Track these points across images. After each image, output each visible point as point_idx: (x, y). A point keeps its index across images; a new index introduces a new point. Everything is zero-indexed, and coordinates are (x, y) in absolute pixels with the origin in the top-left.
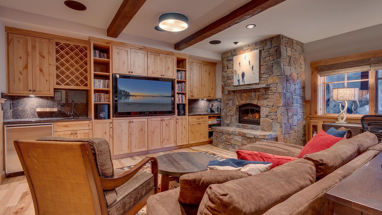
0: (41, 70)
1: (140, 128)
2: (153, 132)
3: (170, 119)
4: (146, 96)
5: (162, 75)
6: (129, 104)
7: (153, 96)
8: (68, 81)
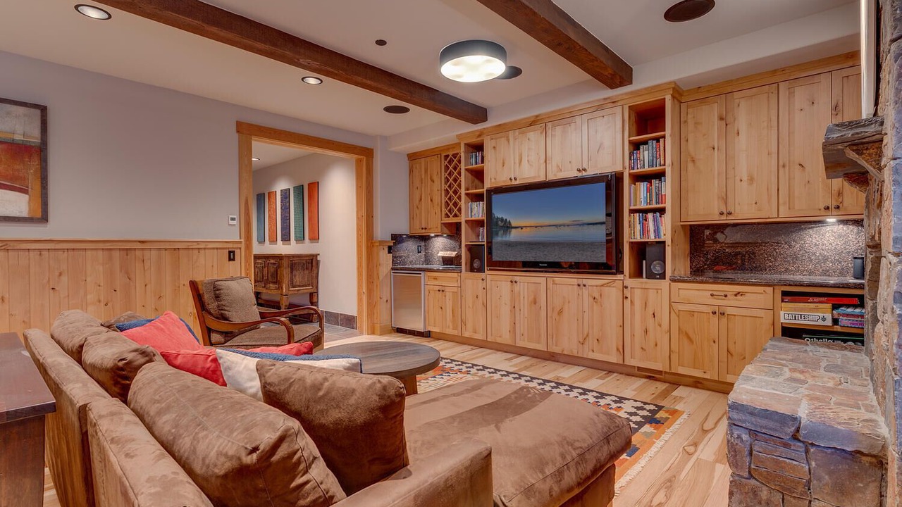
0: (431, 200)
1: (531, 298)
2: (560, 312)
3: (602, 285)
4: (541, 227)
5: (579, 171)
6: (510, 245)
7: (556, 226)
8: (456, 210)
